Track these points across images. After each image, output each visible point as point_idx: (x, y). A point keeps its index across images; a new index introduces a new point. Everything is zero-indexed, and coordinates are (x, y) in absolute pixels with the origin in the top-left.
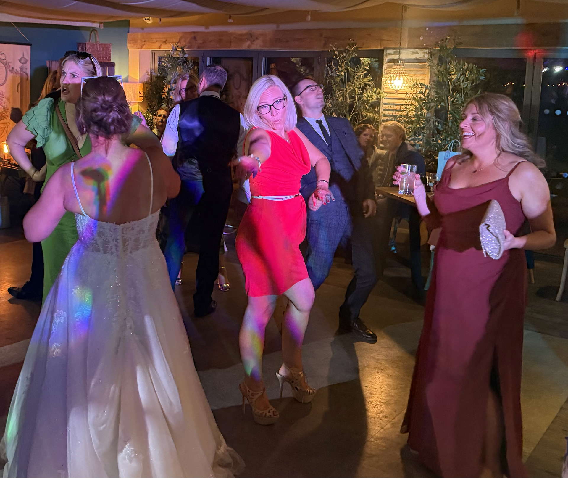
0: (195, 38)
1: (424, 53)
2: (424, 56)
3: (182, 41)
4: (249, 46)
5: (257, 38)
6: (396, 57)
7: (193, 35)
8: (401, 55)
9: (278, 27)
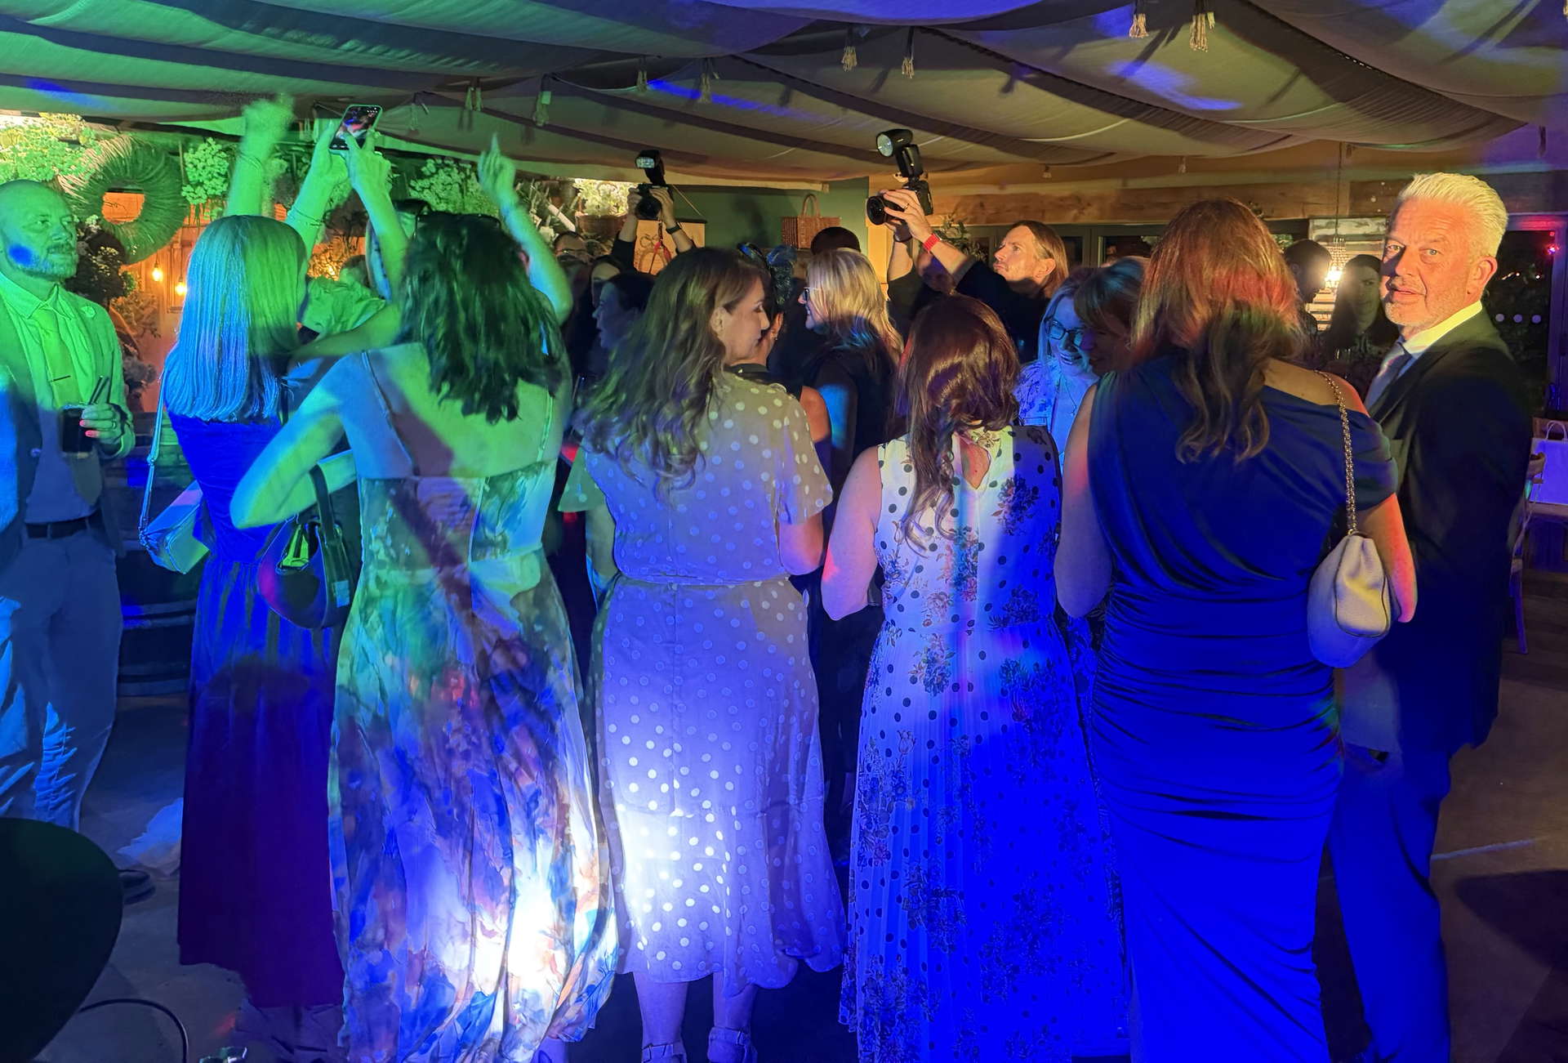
0: (982, 205)
1: (1379, 224)
2: (1378, 229)
3: (959, 210)
4: (1076, 218)
5: (1089, 205)
6: (1331, 232)
7: (978, 201)
8: (1339, 229)
9: (1124, 184)
